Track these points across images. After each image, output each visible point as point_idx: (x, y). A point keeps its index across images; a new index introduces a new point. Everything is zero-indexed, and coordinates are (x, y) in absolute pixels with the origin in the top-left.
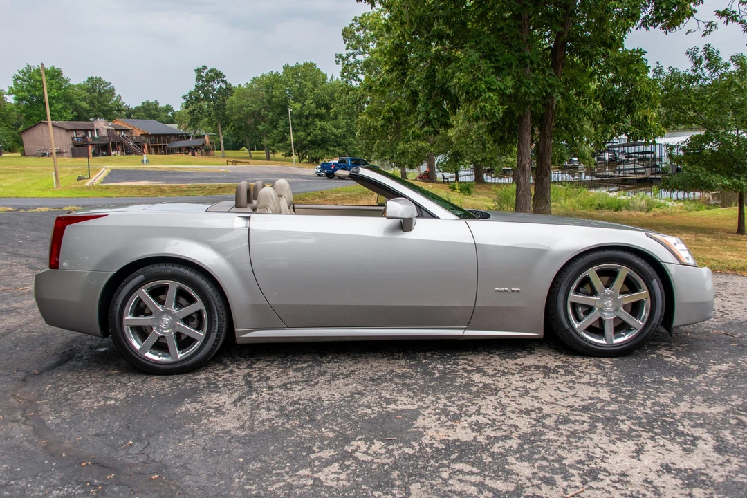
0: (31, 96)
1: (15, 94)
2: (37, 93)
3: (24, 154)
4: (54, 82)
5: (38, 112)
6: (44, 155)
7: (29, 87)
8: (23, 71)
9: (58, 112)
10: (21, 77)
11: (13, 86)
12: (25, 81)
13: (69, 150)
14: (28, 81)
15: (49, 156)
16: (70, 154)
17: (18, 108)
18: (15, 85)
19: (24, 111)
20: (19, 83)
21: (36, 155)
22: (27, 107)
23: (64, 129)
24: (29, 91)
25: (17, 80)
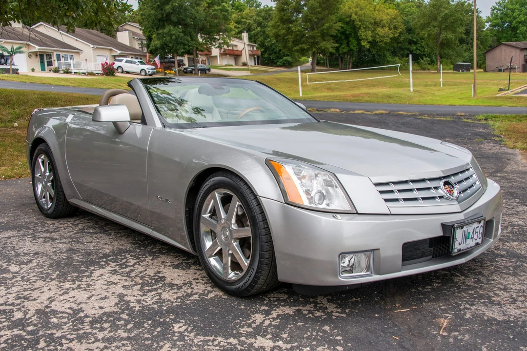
0: (503, 22)
1: (491, 21)
2: (508, 20)
3: (485, 71)
4: (523, 8)
5: (506, 35)
6: (500, 70)
7: (502, 16)
8: (499, 3)
9: (522, 34)
10: (497, 7)
11: (490, 16)
12: (499, 10)
13: (521, 66)
14: (502, 10)
15: (504, 71)
16: (521, 69)
17: (491, 33)
18: (491, 15)
19: (495, 35)
20: (495, 12)
21: (494, 71)
22: (498, 31)
23: (518, 48)
24: (501, 19)
25: (493, 10)
